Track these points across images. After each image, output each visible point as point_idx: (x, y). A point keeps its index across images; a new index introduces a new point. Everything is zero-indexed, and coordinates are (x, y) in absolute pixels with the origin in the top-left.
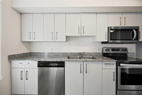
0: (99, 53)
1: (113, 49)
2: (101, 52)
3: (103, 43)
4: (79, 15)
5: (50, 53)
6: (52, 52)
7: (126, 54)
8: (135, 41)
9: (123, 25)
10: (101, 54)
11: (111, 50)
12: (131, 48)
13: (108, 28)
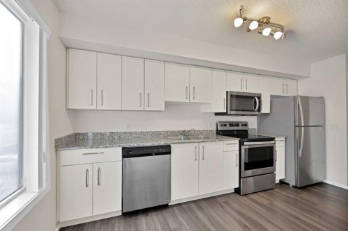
0: (212, 131)
1: (232, 124)
2: (215, 129)
3: (217, 114)
4: (187, 68)
5: (125, 133)
6: (128, 131)
7: (246, 131)
8: (257, 113)
9: (245, 91)
10: (215, 132)
11: (228, 124)
12: (252, 123)
13: (227, 92)
